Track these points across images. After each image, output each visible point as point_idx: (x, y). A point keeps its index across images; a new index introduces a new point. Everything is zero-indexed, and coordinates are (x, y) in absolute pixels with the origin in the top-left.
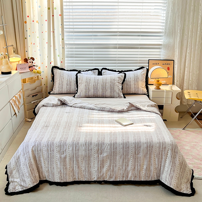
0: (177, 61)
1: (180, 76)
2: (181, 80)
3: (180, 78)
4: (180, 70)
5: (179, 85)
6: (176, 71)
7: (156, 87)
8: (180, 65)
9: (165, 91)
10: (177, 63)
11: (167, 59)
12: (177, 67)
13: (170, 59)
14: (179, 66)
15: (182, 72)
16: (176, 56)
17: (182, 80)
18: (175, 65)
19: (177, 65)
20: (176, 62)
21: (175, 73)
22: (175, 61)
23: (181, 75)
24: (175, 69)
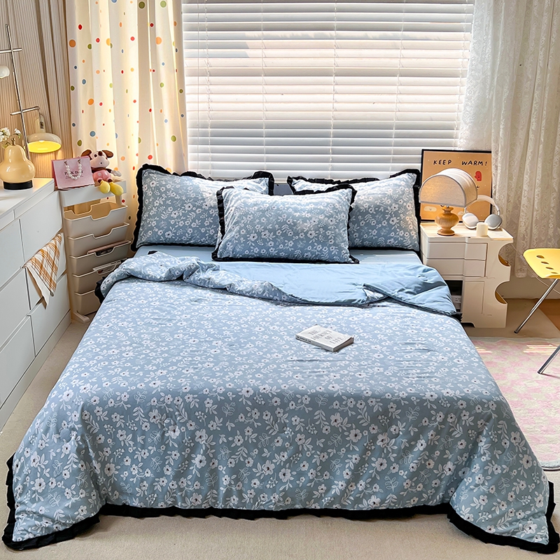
7: (441, 228)
9: (467, 241)
17: (514, 208)
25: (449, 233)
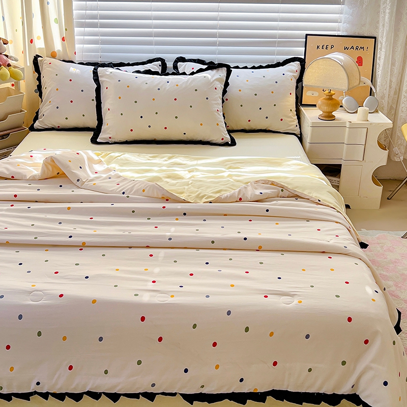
0: (384, 39)
1: (391, 81)
2: (392, 93)
3: (390, 87)
4: (393, 64)
5: (386, 108)
6: (381, 68)
7: (321, 113)
8: (393, 51)
9: (348, 125)
10: (384, 44)
11: (357, 35)
12: (383, 57)
13: (366, 35)
14: (389, 55)
15: (395, 72)
16: (383, 25)
17: (395, 93)
18: (379, 50)
19: (383, 50)
20: (381, 44)
21: (377, 73)
22: (379, 39)
23: (394, 80)
24: (378, 61)
25: (330, 117)
